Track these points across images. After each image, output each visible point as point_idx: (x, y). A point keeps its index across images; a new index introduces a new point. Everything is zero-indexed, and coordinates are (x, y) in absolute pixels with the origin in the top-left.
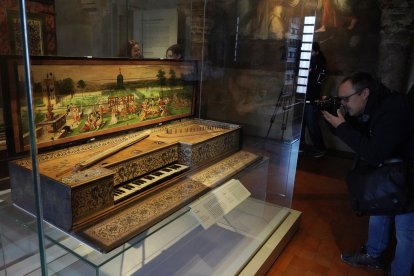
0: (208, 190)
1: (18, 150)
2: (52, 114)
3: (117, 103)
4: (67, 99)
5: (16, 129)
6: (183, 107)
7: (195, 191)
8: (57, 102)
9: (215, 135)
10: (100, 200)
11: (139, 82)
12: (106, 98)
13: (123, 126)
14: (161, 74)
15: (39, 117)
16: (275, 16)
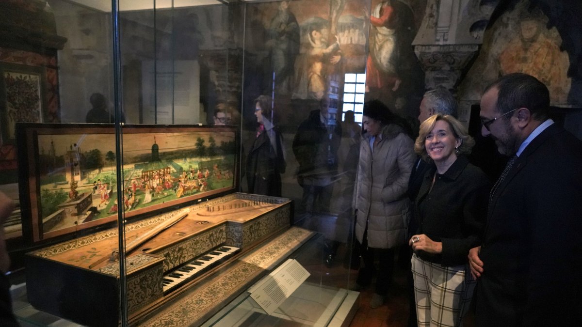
0: (266, 273)
1: (36, 239)
2: (76, 193)
3: (151, 178)
4: (94, 175)
5: (35, 212)
6: (224, 180)
7: (252, 275)
8: (82, 178)
9: (264, 211)
10: (149, 291)
11: (176, 152)
12: (140, 172)
13: (159, 205)
14: (200, 142)
15: (61, 197)
16: (315, 73)
